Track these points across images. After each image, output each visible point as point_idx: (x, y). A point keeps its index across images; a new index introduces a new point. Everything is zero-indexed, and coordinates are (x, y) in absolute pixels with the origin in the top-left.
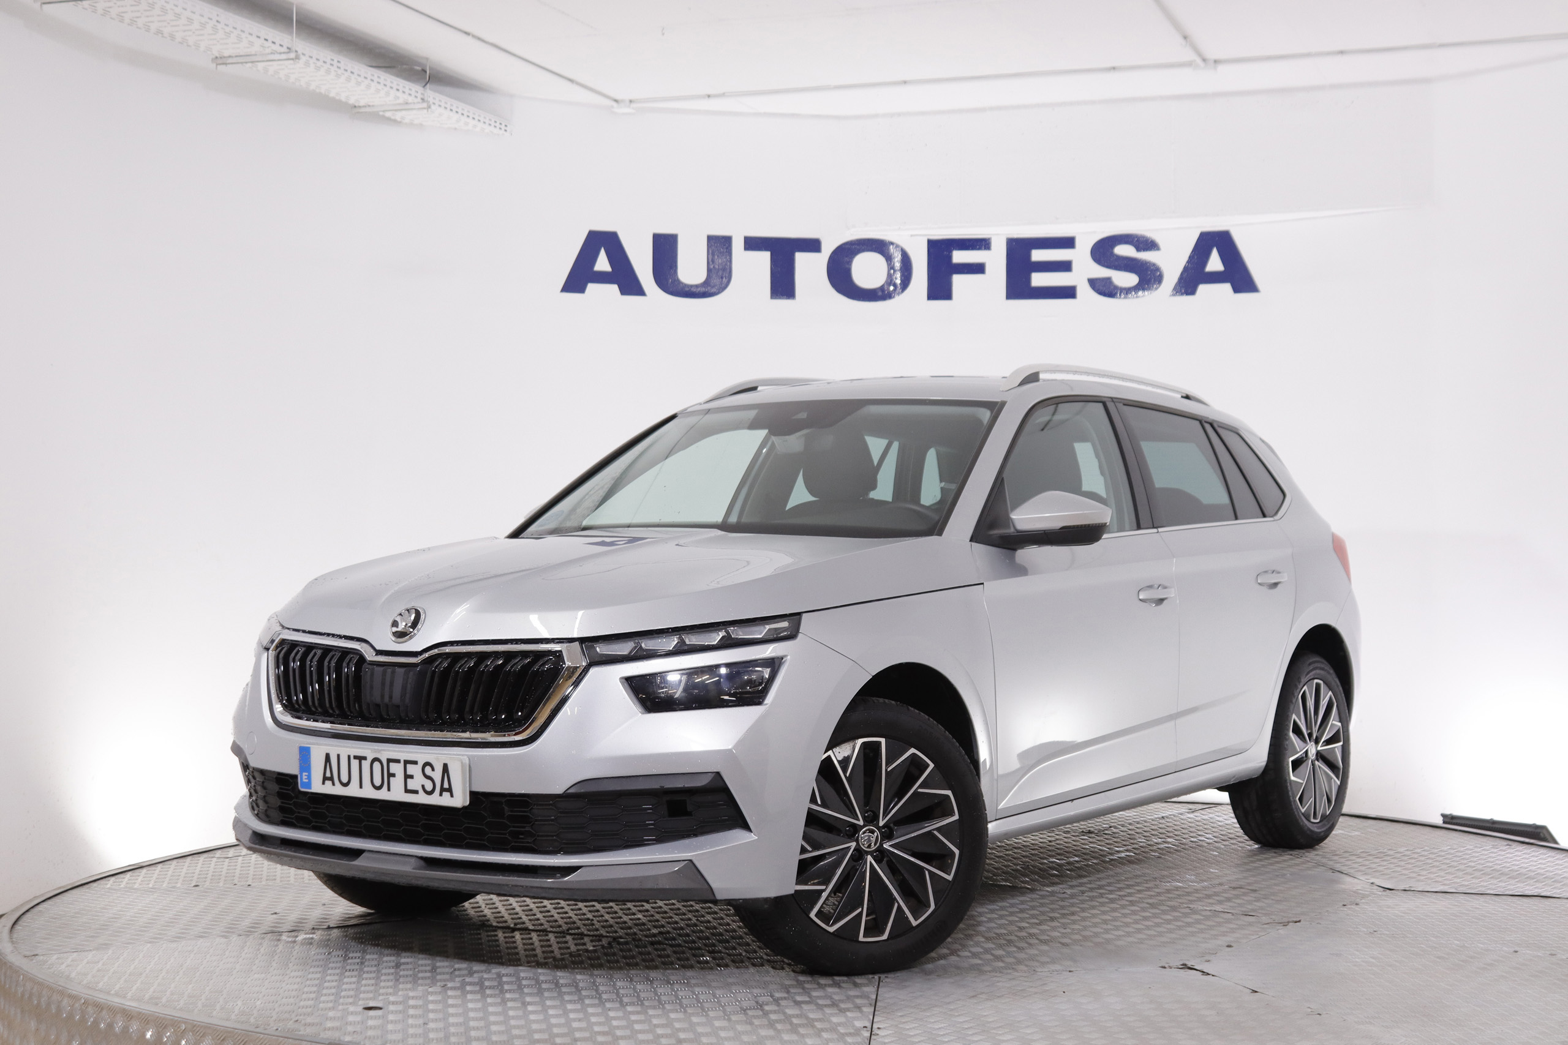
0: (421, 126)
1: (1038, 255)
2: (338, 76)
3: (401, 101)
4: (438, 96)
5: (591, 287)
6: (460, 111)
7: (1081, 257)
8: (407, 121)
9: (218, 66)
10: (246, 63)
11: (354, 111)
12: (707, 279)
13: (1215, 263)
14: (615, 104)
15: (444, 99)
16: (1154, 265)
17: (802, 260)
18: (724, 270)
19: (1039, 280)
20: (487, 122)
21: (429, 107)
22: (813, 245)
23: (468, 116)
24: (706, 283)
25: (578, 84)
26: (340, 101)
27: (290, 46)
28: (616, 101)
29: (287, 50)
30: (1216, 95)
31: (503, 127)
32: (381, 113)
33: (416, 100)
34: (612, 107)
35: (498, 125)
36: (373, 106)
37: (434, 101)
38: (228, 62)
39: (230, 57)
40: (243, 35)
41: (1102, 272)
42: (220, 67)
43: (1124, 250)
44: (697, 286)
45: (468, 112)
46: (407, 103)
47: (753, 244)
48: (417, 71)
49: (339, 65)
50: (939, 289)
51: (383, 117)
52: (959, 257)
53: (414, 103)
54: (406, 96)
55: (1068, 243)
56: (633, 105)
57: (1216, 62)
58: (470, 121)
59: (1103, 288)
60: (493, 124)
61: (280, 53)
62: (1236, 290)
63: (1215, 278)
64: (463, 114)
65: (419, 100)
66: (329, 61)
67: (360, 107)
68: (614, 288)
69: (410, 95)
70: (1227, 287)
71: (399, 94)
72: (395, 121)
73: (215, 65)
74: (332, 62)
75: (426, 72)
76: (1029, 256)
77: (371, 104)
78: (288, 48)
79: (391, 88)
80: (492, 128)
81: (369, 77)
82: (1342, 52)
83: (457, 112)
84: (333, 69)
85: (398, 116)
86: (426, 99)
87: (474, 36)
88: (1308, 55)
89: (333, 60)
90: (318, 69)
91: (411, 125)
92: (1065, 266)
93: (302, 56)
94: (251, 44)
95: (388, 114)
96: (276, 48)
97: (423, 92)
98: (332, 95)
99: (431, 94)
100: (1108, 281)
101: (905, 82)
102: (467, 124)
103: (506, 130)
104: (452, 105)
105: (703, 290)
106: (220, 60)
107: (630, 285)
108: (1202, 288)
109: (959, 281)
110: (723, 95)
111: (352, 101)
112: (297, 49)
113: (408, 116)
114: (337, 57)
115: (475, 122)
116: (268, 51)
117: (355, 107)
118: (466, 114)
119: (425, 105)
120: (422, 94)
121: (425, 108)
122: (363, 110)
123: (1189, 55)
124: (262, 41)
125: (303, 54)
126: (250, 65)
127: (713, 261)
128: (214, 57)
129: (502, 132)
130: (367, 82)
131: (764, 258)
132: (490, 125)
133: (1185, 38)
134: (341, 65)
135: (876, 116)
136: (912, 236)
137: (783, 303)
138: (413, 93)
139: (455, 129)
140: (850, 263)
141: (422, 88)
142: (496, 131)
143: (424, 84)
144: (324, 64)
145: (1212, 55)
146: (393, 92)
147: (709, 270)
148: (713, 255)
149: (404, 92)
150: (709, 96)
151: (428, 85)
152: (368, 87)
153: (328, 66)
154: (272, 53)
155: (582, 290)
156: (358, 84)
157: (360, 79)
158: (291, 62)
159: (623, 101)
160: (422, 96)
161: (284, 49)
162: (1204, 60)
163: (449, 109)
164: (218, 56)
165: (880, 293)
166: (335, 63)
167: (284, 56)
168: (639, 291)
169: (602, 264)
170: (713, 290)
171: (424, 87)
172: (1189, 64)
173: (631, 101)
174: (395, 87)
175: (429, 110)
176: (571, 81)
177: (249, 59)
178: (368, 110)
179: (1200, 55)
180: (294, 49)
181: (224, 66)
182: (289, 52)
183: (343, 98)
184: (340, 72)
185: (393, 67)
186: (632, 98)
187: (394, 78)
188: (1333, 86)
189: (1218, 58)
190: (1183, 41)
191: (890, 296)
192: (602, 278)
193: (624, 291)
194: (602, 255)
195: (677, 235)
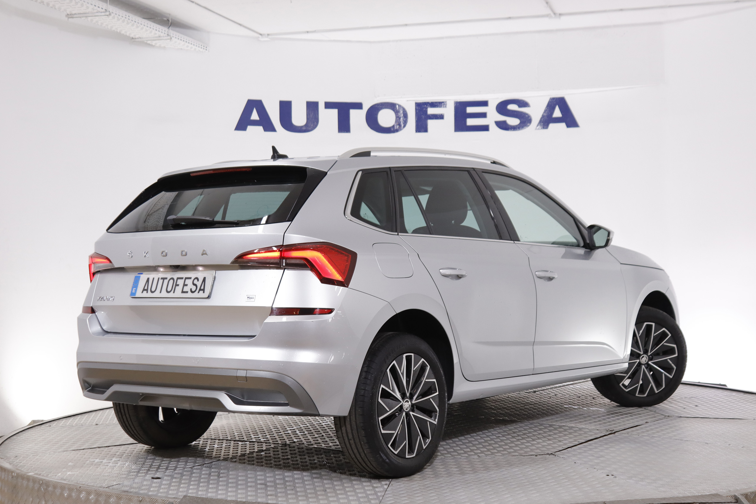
0: (164, 48)
1: (470, 110)
2: (128, 23)
3: (157, 35)
4: (175, 33)
5: (249, 128)
6: (185, 40)
7: (491, 111)
8: (158, 45)
9: (69, 19)
10: (83, 17)
11: (133, 41)
12: (306, 123)
13: (557, 113)
14: (260, 36)
15: (178, 34)
16: (527, 114)
17: (353, 113)
18: (315, 118)
19: (470, 122)
20: (198, 45)
21: (171, 38)
22: (359, 106)
23: (189, 43)
24: (306, 125)
25: (244, 26)
26: (126, 35)
27: (106, 9)
28: (261, 34)
29: (105, 11)
30: (558, 30)
31: (205, 48)
32: (145, 42)
33: (164, 35)
34: (259, 38)
35: (202, 47)
37: (173, 35)
38: (74, 17)
39: (75, 14)
41: (502, 118)
42: (70, 19)
43: (512, 107)
44: (302, 127)
46: (160, 37)
47: (329, 105)
48: (165, 20)
50: (421, 127)
52: (431, 111)
53: (163, 37)
54: (160, 33)
55: (484, 104)
56: (270, 37)
57: (560, 15)
58: (189, 45)
59: (503, 126)
60: (200, 46)
61: (101, 12)
62: (568, 126)
63: (557, 120)
65: (166, 35)
66: (124, 16)
67: (136, 38)
70: (563, 125)
71: (157, 32)
72: (152, 45)
73: (67, 18)
75: (169, 21)
76: (465, 110)
77: (141, 37)
78: (105, 10)
79: (153, 29)
80: (200, 49)
81: (143, 24)
82: (621, 10)
83: (184, 41)
84: (126, 20)
85: (153, 43)
86: (169, 34)
88: (605, 11)
89: (126, 15)
90: (118, 20)
91: (160, 47)
92: (483, 115)
93: (111, 14)
94: (88, 8)
95: (149, 42)
96: (100, 10)
98: (123, 32)
99: (172, 32)
100: (505, 122)
101: (406, 25)
102: (187, 47)
104: (181, 37)
105: (304, 128)
106: (70, 16)
107: (268, 127)
108: (551, 125)
109: (431, 123)
110: (314, 32)
111: (132, 36)
112: (110, 10)
113: (158, 43)
114: (128, 14)
115: (192, 46)
116: (95, 11)
117: (133, 38)
118: (188, 41)
119: (169, 37)
120: (167, 32)
121: (169, 39)
122: (137, 40)
123: (549, 12)
124: (93, 6)
125: (113, 13)
126: (84, 18)
127: (309, 115)
128: (67, 14)
129: (205, 50)
130: (142, 26)
131: (334, 112)
133: (548, 4)
134: (130, 18)
136: (407, 101)
137: (344, 135)
138: (163, 31)
139: (181, 49)
140: (377, 114)
142: (201, 50)
144: (122, 18)
145: (558, 11)
146: (154, 31)
147: (308, 119)
148: (309, 111)
149: (159, 31)
150: (308, 32)
151: (170, 27)
152: (142, 29)
153: (124, 18)
154: (97, 12)
155: (244, 129)
156: (137, 27)
157: (138, 25)
158: (106, 16)
159: (264, 35)
161: (104, 10)
162: (555, 14)
163: (180, 39)
164: (69, 13)
165: (392, 129)
166: (127, 17)
167: (103, 14)
168: (273, 130)
169: (255, 116)
170: (310, 129)
171: (168, 28)
172: (547, 16)
173: (268, 35)
174: (155, 28)
175: (171, 40)
176: (240, 25)
177: (85, 15)
178: (139, 40)
179: (552, 10)
180: (108, 10)
181: (72, 19)
182: (106, 12)
183: (128, 34)
184: (129, 21)
185: (153, 18)
186: (269, 33)
187: (154, 24)
188: (615, 26)
189: (561, 13)
190: (546, 5)
191: (397, 131)
192: (255, 123)
193: (266, 130)
194: (255, 111)
195: (291, 102)
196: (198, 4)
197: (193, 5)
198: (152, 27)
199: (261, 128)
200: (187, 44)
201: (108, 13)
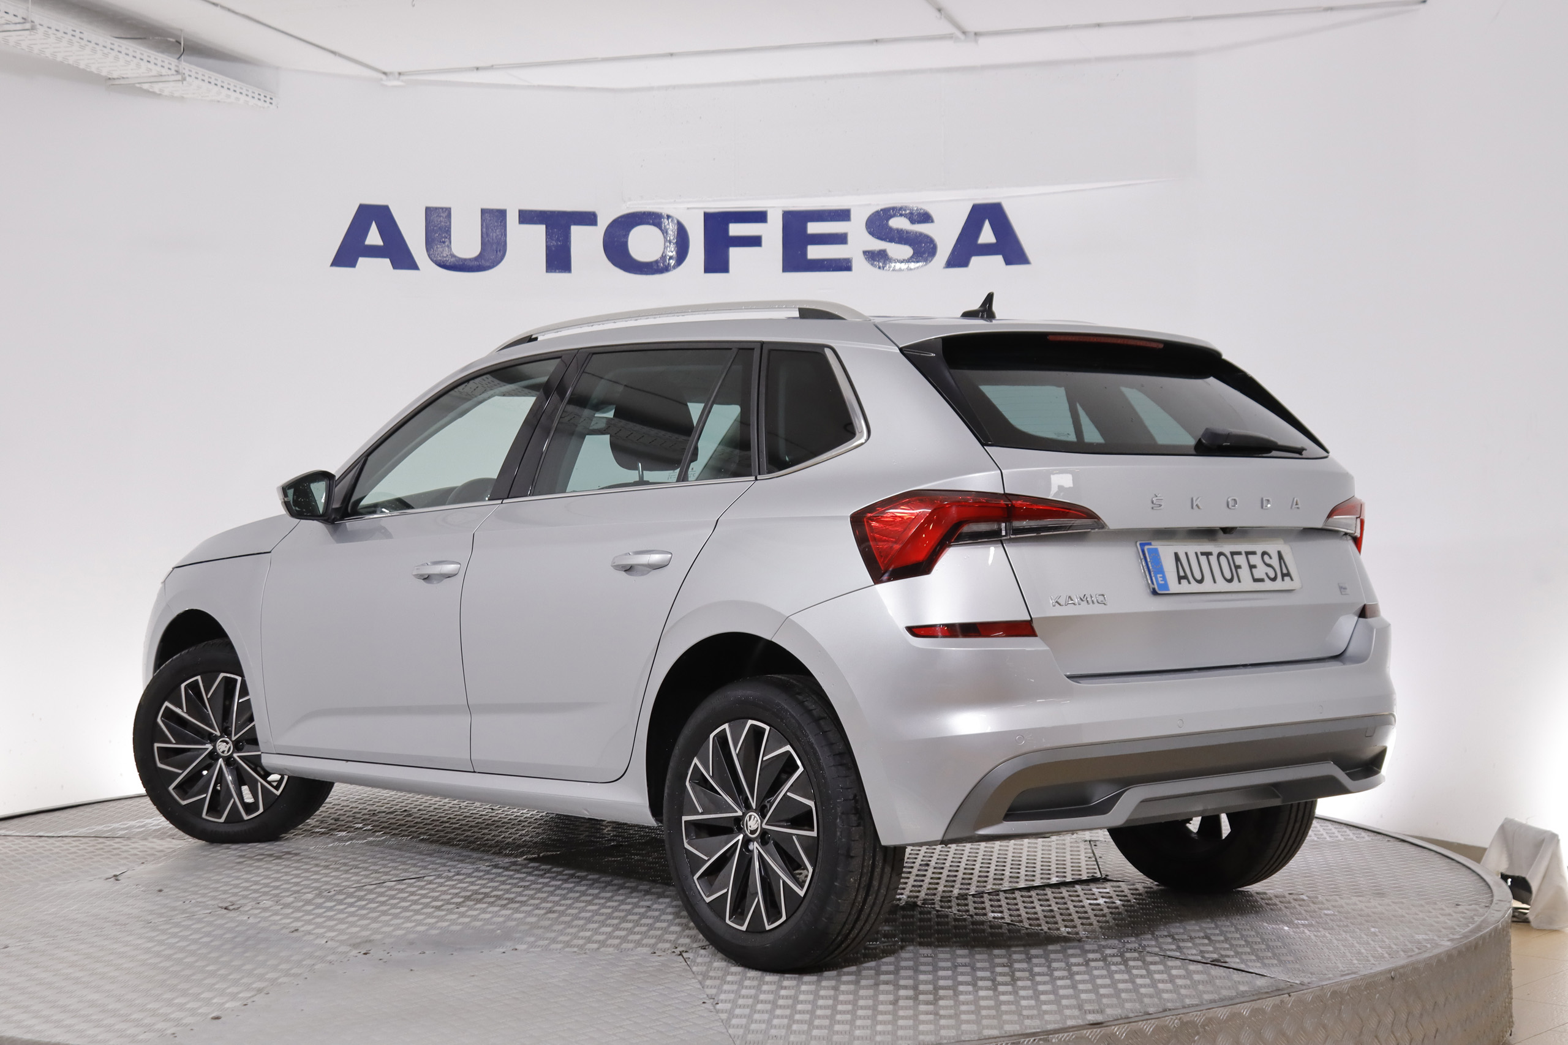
0: (182, 99)
1: (813, 228)
2: (82, 47)
3: (154, 73)
4: (194, 69)
5: (362, 261)
6: (219, 83)
7: (856, 230)
8: (166, 93)
11: (109, 83)
12: (481, 253)
13: (987, 235)
14: (383, 77)
15: (201, 71)
16: (928, 237)
17: (577, 231)
18: (498, 243)
19: (814, 252)
20: (250, 94)
21: (184, 79)
22: (588, 219)
23: (229, 89)
24: (481, 255)
26: (91, 73)
27: (25, 17)
28: (385, 73)
29: (22, 21)
30: (984, 68)
31: (268, 99)
32: (138, 85)
33: (170, 72)
34: (381, 79)
35: (262, 97)
36: (127, 78)
37: (190, 73)
41: (877, 245)
43: (898, 223)
44: (470, 260)
45: (229, 84)
46: (161, 75)
47: (527, 217)
48: (173, 42)
49: (81, 36)
50: (716, 262)
51: (141, 89)
52: (736, 229)
53: (168, 75)
54: (158, 68)
55: (843, 215)
56: (402, 78)
57: (976, 34)
58: (231, 93)
59: (879, 261)
60: (256, 96)
61: (16, 24)
62: (1008, 262)
63: (987, 250)
64: (222, 87)
65: (173, 72)
66: (70, 32)
67: (114, 79)
68: (386, 262)
69: (162, 66)
70: (999, 259)
71: (151, 66)
72: (154, 93)
74: (74, 33)
75: (180, 44)
76: (805, 228)
77: (125, 76)
78: (23, 18)
79: (142, 59)
80: (255, 101)
81: (117, 48)
82: (1099, 25)
83: (216, 85)
84: (75, 40)
85: (156, 88)
86: (181, 71)
87: (223, 7)
88: (1067, 28)
89: (74, 31)
90: (59, 39)
91: (172, 97)
92: (840, 239)
93: (38, 26)
95: (146, 86)
96: (10, 17)
97: (178, 64)
98: (82, 66)
99: (187, 66)
100: (881, 252)
101: (672, 55)
102: (228, 96)
103: (271, 103)
104: (210, 77)
105: (476, 263)
107: (402, 259)
108: (975, 261)
109: (735, 253)
110: (492, 67)
111: (104, 73)
112: (33, 19)
113: (168, 88)
115: (237, 95)
116: (4, 21)
117: (110, 79)
118: (226, 86)
119: (179, 77)
120: (177, 66)
121: (179, 80)
122: (117, 82)
123: (950, 29)
125: (41, 25)
127: (488, 235)
129: (268, 104)
130: (114, 53)
131: (539, 231)
132: (253, 97)
133: (939, 10)
134: (85, 36)
135: (651, 89)
136: (688, 208)
137: (559, 277)
138: (166, 65)
139: (219, 101)
140: (627, 235)
141: (176, 61)
142: (260, 103)
143: (178, 56)
144: (64, 35)
145: (971, 26)
146: (144, 64)
147: (483, 244)
148: (487, 228)
149: (156, 64)
150: (477, 69)
151: (183, 57)
152: (117, 58)
153: (69, 36)
154: (7, 24)
155: (353, 264)
156: (106, 55)
157: (106, 51)
158: (27, 32)
159: (391, 73)
160: (176, 69)
161: (18, 20)
162: (964, 33)
163: (206, 81)
165: (655, 267)
166: (77, 34)
167: (19, 27)
168: (412, 265)
169: (374, 237)
170: (488, 264)
171: (178, 58)
172: (950, 37)
173: (400, 74)
174: (145, 58)
175: (184, 82)
176: (333, 53)
178: (122, 82)
179: (959, 27)
180: (30, 20)
182: (24, 23)
183: (93, 69)
184: (83, 43)
185: (145, 38)
186: (400, 71)
187: (143, 49)
188: (1099, 59)
189: (977, 30)
190: (938, 14)
191: (666, 269)
192: (373, 252)
193: (396, 265)
194: (374, 228)
195: (450, 209)
196: (229, 10)
197: (218, 10)
198: (138, 56)
199: (387, 261)
200: (224, 91)
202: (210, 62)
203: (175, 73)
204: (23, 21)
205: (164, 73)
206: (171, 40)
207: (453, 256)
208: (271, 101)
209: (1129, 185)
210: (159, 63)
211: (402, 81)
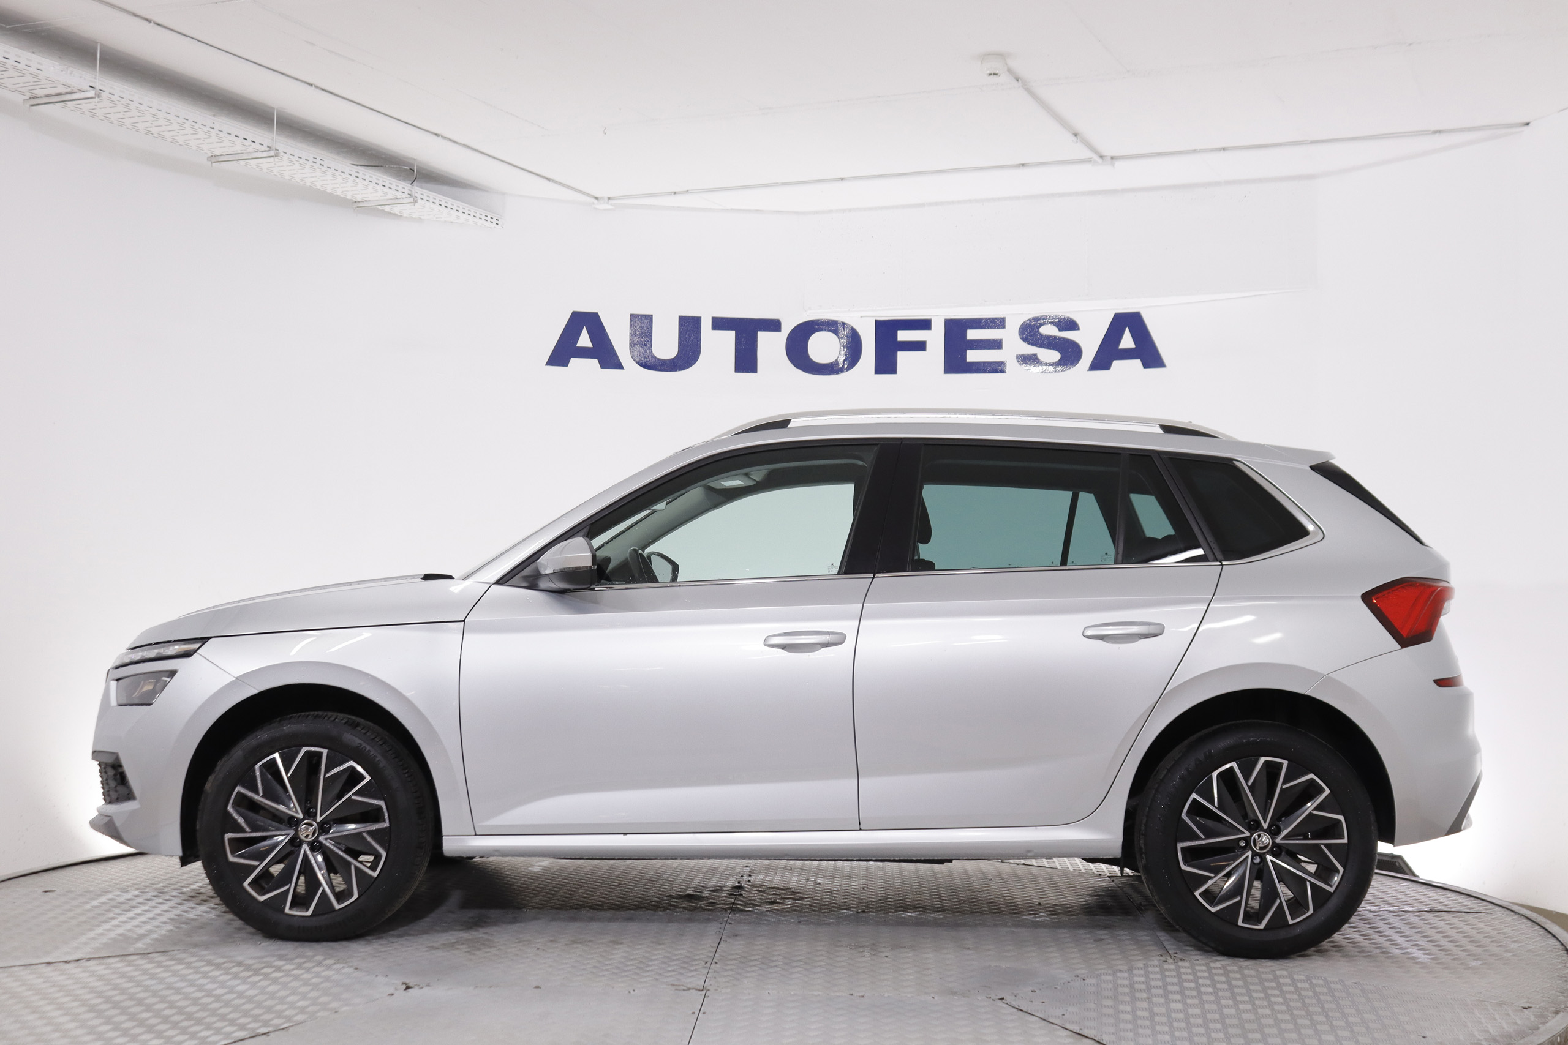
0: (420, 220)
1: (972, 334)
3: (390, 196)
4: (426, 192)
5: (574, 361)
6: (449, 206)
7: (1010, 336)
8: (405, 214)
9: (214, 164)
10: (237, 161)
11: (355, 206)
12: (678, 355)
13: (1127, 341)
14: (595, 201)
15: (432, 195)
16: (1075, 343)
17: (763, 337)
18: (693, 346)
19: (973, 356)
20: (478, 216)
21: (416, 202)
22: (774, 325)
23: (458, 211)
24: (678, 358)
25: (554, 181)
26: (338, 196)
27: (270, 146)
28: (596, 198)
29: (267, 149)
30: (1123, 191)
31: (494, 221)
32: (379, 208)
33: (404, 196)
34: (593, 203)
35: (489, 219)
36: (369, 201)
37: (422, 197)
38: (220, 160)
39: (222, 155)
40: (222, 135)
41: (1030, 350)
43: (1048, 330)
44: (669, 360)
45: (458, 206)
46: (397, 198)
47: (719, 324)
48: (408, 170)
49: (322, 162)
50: (886, 365)
51: (383, 210)
52: (903, 335)
53: (403, 198)
54: (393, 192)
55: (998, 323)
56: (611, 202)
57: (1112, 158)
58: (460, 214)
59: (1029, 363)
60: (484, 218)
61: (262, 151)
62: (1146, 365)
63: (1127, 354)
64: (452, 209)
65: (406, 195)
66: (311, 159)
67: (359, 202)
68: (594, 363)
69: (397, 190)
70: (1137, 363)
71: (386, 190)
72: (395, 215)
73: (210, 163)
74: (315, 160)
75: (414, 171)
76: (965, 335)
77: (367, 199)
78: (268, 147)
79: (378, 184)
80: (483, 221)
81: (354, 174)
82: (1224, 149)
83: (446, 207)
84: (316, 166)
85: (396, 210)
86: (413, 195)
87: (444, 137)
88: (1194, 151)
89: (316, 158)
90: (302, 166)
91: (410, 218)
92: (997, 344)
93: (281, 154)
95: (387, 208)
96: (258, 147)
97: (411, 189)
98: (329, 191)
99: (418, 190)
100: (1033, 357)
101: (842, 179)
102: (458, 217)
103: (497, 224)
104: (441, 201)
105: (674, 364)
106: (214, 159)
107: (609, 359)
108: (1116, 364)
109: (902, 357)
110: (687, 192)
111: (348, 197)
112: (277, 148)
113: (405, 210)
114: (319, 156)
115: (466, 216)
116: (250, 149)
117: (355, 202)
118: (455, 208)
119: (412, 200)
120: (409, 190)
121: (412, 203)
122: (361, 205)
123: (1087, 154)
124: (240, 140)
125: (285, 153)
127: (684, 338)
128: (209, 156)
129: (494, 225)
130: (352, 178)
131: (730, 336)
132: (481, 218)
133: (1076, 135)
134: (325, 163)
135: (830, 211)
136: (861, 317)
137: (746, 376)
138: (400, 189)
139: (451, 222)
140: (807, 340)
141: (410, 186)
142: (488, 224)
143: (411, 182)
144: (306, 162)
145: (1108, 152)
146: (380, 188)
147: (680, 347)
148: (684, 334)
149: (390, 188)
150: (675, 193)
151: (415, 182)
153: (310, 163)
154: (255, 152)
155: (565, 364)
157: (344, 176)
158: (271, 159)
159: (602, 198)
160: (409, 192)
161: (264, 148)
163: (437, 204)
164: (213, 155)
165: (830, 369)
166: (318, 161)
167: (265, 154)
168: (620, 366)
169: (585, 340)
170: (684, 364)
172: (1089, 161)
173: (609, 198)
174: (381, 183)
175: (417, 204)
176: (548, 179)
177: (235, 157)
178: (365, 204)
179: (1096, 152)
180: (274, 148)
181: (219, 163)
182: (269, 151)
183: (339, 192)
184: (323, 169)
185: (381, 166)
186: (609, 196)
187: (379, 175)
188: (1229, 183)
189: (1113, 155)
190: (1074, 138)
191: (841, 370)
192: (584, 353)
193: (603, 365)
194: (585, 333)
195: (652, 316)
198: (374, 180)
200: (454, 212)
201: (272, 153)
202: (445, 188)
203: (408, 196)
204: (269, 149)
205: (399, 197)
206: (406, 167)
207: (654, 357)
208: (497, 222)
209: (1255, 296)
210: (394, 187)
211: (611, 204)
